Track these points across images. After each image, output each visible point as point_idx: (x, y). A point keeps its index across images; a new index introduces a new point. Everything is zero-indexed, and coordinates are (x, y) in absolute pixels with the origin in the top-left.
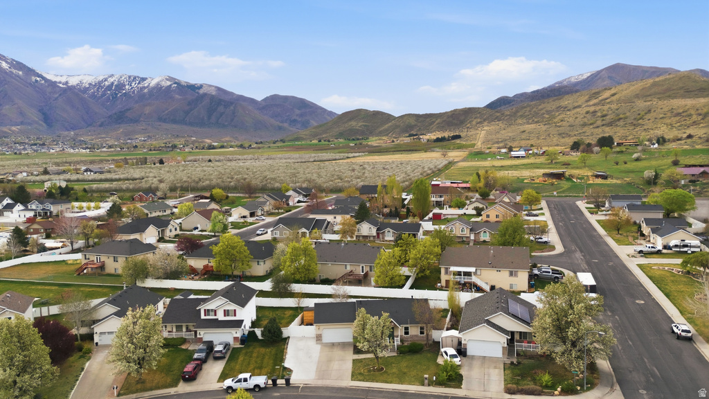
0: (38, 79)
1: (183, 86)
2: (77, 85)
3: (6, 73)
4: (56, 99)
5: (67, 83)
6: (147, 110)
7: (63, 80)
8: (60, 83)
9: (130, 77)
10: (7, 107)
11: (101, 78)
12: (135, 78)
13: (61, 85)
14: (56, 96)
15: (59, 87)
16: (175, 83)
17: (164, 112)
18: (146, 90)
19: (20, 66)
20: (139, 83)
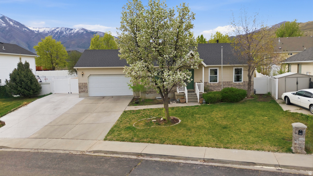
0: (26, 29)
1: (89, 33)
2: (43, 32)
3: (12, 26)
4: (34, 38)
5: (38, 31)
6: (73, 43)
7: (37, 30)
8: (36, 31)
9: (65, 28)
10: (12, 41)
11: (53, 29)
12: (68, 29)
13: (36, 32)
14: (34, 36)
15: (35, 32)
16: (85, 31)
17: (80, 43)
18: (73, 34)
19: (18, 23)
20: (69, 31)
